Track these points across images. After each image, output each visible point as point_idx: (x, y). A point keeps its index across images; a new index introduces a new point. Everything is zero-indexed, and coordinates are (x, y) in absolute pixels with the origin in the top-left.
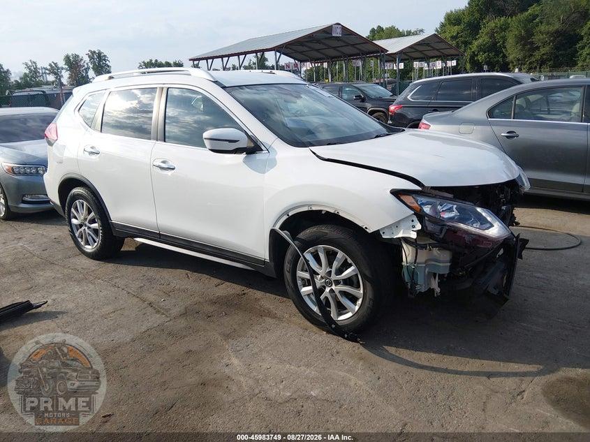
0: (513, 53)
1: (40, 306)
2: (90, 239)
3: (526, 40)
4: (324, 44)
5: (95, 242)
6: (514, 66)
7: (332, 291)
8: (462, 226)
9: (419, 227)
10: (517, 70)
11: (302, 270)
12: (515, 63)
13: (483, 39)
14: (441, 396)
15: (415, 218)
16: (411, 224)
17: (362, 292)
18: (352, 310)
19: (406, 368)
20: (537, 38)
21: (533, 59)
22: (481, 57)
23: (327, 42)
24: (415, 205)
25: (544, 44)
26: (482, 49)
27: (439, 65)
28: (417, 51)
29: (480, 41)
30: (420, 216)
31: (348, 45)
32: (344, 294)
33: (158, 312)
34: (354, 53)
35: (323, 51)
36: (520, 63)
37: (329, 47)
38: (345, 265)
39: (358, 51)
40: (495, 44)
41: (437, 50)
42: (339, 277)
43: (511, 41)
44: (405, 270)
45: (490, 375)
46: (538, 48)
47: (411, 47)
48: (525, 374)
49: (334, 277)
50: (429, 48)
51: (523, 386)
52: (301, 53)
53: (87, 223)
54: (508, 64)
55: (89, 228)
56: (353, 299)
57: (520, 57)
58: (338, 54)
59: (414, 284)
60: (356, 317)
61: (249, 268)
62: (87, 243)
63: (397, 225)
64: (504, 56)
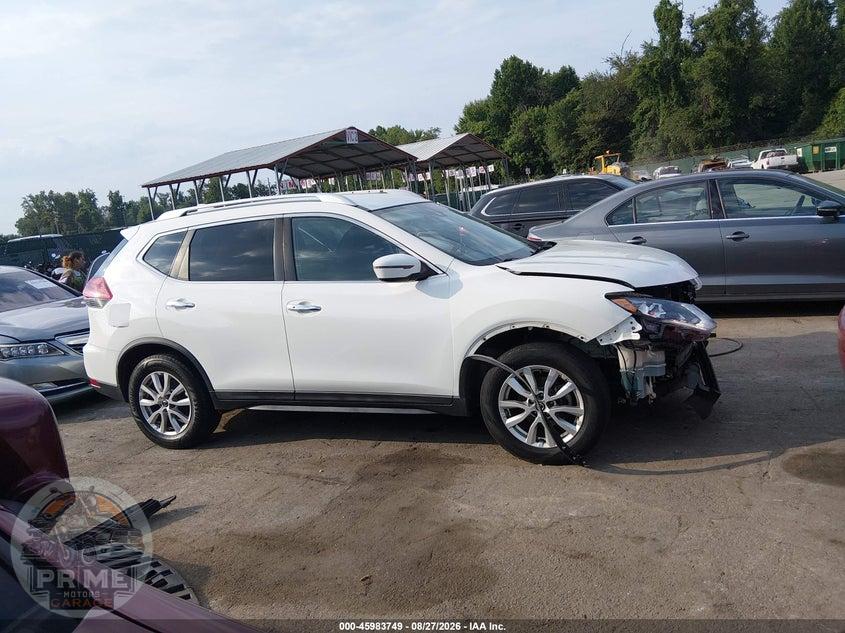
0: (555, 150)
1: (169, 503)
2: (173, 422)
3: (568, 133)
4: (334, 155)
5: (181, 424)
6: (559, 166)
7: (545, 415)
8: (675, 322)
9: (639, 327)
10: (565, 171)
11: (504, 399)
12: (559, 163)
13: (515, 136)
14: (696, 492)
15: (633, 320)
16: (632, 326)
17: (582, 407)
18: (572, 432)
19: (647, 477)
20: (582, 130)
21: (581, 156)
22: (517, 159)
23: (336, 151)
24: (631, 307)
25: (591, 136)
26: (516, 148)
27: (473, 172)
28: (449, 156)
29: (513, 138)
30: (638, 316)
31: (365, 153)
32: (560, 415)
33: (325, 483)
34: (373, 163)
35: (332, 163)
36: (566, 162)
37: (340, 158)
38: (560, 383)
39: (379, 161)
40: (531, 141)
41: (474, 153)
42: (554, 397)
43: (550, 135)
44: (624, 378)
45: (729, 467)
46: (585, 141)
47: (442, 152)
48: (759, 460)
49: (547, 398)
50: (464, 152)
51: (765, 469)
52: (301, 167)
53: (170, 401)
54: (551, 164)
55: (172, 406)
56: (572, 419)
57: (564, 154)
58: (351, 166)
59: (634, 392)
60: (578, 438)
61: (428, 412)
62: (169, 427)
63: (615, 330)
64: (545, 155)
